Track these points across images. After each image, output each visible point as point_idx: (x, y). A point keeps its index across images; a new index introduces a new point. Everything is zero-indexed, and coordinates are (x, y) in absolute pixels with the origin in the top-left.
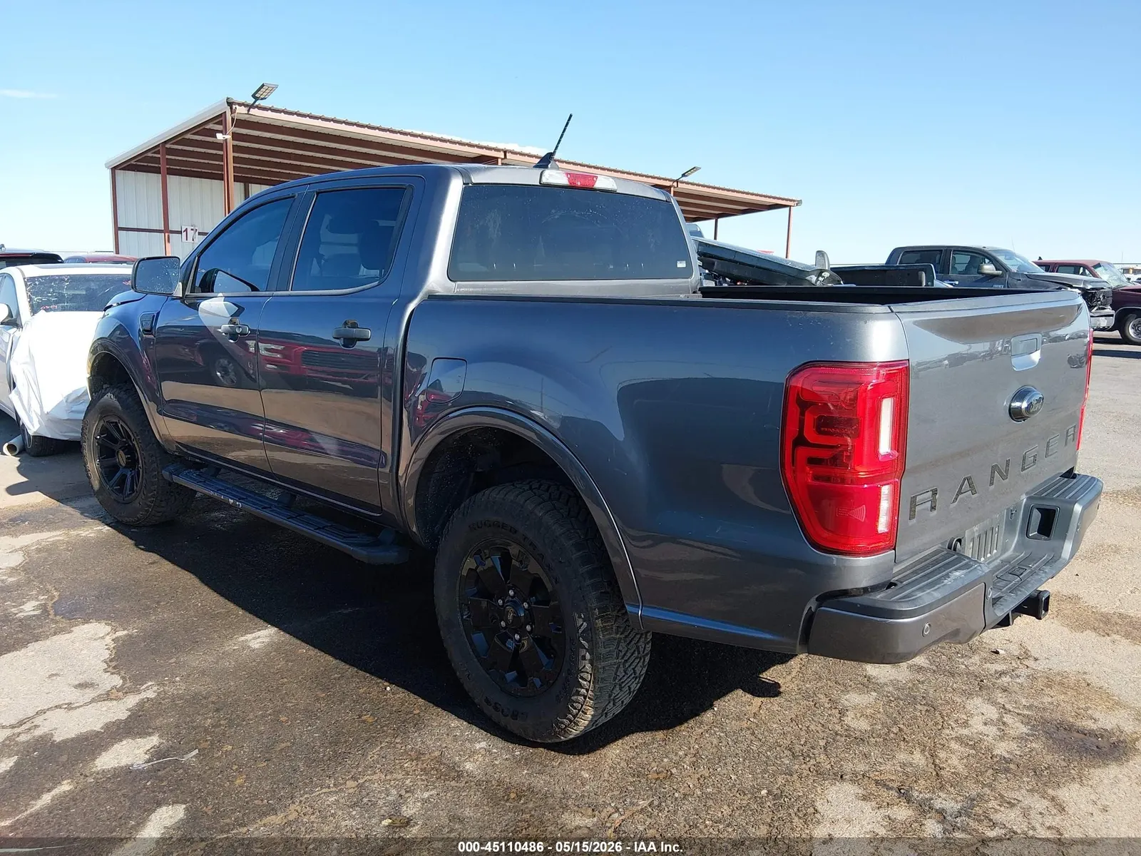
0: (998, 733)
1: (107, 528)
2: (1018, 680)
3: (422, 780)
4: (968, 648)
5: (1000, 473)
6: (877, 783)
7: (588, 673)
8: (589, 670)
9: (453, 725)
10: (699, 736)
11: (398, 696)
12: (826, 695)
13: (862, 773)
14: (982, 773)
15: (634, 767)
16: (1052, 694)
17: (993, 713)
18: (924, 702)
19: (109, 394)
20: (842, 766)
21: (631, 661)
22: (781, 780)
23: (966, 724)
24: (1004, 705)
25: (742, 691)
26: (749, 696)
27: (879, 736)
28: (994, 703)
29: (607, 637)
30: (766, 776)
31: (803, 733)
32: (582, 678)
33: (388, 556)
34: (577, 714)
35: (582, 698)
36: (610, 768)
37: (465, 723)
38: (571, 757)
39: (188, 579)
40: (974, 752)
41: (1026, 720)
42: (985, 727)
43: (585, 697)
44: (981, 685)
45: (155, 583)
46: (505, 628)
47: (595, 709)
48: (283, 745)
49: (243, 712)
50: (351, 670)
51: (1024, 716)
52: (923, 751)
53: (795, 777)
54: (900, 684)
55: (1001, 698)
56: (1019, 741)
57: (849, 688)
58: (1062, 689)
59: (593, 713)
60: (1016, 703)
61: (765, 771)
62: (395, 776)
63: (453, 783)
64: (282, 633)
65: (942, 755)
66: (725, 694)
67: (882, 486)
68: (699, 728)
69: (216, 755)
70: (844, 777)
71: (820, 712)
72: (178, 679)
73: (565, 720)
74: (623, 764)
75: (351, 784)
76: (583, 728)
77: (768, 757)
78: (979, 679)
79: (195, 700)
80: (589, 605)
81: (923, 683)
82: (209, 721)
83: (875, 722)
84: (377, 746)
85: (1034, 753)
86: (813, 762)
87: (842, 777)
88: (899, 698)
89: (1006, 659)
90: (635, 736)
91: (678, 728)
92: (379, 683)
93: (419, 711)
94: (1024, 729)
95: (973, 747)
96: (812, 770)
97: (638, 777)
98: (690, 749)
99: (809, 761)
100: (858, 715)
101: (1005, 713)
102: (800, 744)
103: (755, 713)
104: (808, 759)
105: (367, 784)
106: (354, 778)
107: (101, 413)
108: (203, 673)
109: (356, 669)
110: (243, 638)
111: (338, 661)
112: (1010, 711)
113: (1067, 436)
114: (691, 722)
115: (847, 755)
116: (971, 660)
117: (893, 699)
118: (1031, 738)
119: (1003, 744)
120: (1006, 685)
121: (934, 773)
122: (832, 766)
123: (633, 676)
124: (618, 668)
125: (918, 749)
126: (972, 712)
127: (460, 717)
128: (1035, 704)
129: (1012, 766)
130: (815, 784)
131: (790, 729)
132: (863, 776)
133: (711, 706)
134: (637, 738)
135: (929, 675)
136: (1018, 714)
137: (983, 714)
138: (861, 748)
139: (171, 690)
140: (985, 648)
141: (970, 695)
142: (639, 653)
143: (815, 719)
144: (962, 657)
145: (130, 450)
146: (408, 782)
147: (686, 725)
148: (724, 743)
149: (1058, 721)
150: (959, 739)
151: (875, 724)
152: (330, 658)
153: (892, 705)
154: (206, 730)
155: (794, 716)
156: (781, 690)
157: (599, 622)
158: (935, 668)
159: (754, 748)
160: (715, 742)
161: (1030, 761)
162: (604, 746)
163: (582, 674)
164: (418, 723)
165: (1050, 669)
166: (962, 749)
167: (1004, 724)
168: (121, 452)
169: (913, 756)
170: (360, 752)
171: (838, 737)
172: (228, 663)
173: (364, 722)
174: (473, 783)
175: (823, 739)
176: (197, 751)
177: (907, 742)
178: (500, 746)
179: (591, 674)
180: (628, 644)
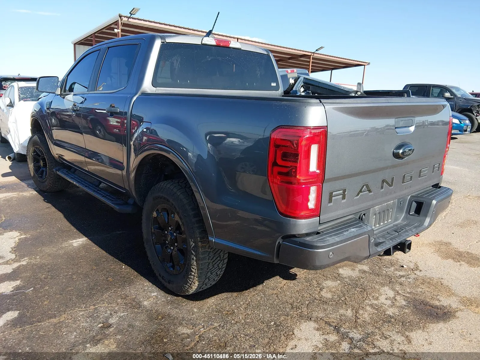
0: (391, 304)
1: (36, 192)
2: (409, 280)
3: (123, 308)
4: (390, 264)
5: (388, 183)
6: (326, 323)
7: (195, 266)
8: (195, 264)
9: (145, 284)
10: (252, 296)
11: (127, 270)
12: (316, 281)
13: (320, 317)
14: (377, 322)
15: (218, 308)
16: (423, 287)
17: (391, 294)
18: (361, 287)
19: (36, 136)
20: (312, 314)
21: (216, 261)
22: (282, 318)
23: (377, 299)
24: (398, 291)
25: (279, 277)
26: (281, 279)
27: (335, 301)
28: (393, 289)
29: (203, 250)
30: (276, 316)
31: (300, 298)
32: (192, 268)
33: (128, 210)
34: (191, 284)
35: (193, 276)
36: (208, 308)
37: (151, 284)
38: (192, 302)
39: (60, 215)
40: (377, 312)
41: (406, 299)
42: (386, 301)
43: (194, 276)
44: (390, 281)
45: (45, 216)
46: (168, 244)
47: (199, 282)
48: (70, 288)
49: (59, 273)
50: (111, 258)
51: (406, 297)
52: (353, 309)
53: (289, 317)
54: (353, 278)
55: (398, 288)
56: (400, 308)
57: (328, 278)
58: (429, 285)
59: (198, 283)
60: (404, 290)
61: (276, 314)
62: (112, 305)
63: (136, 310)
64: (89, 240)
65: (361, 312)
66: (270, 278)
67: (311, 186)
68: (254, 292)
69: (40, 291)
70: (311, 319)
71: (311, 288)
72: (38, 257)
73: (186, 286)
74: (214, 306)
75: (92, 307)
76: (195, 290)
77: (280, 307)
78: (390, 278)
79: (41, 267)
80: (196, 236)
81: (363, 278)
82: (44, 276)
83: (335, 294)
84: (109, 291)
85: (405, 314)
86: (300, 311)
87: (310, 319)
88: (350, 284)
89: (406, 270)
90: (223, 294)
91: (244, 292)
92: (120, 264)
93: (133, 277)
94: (404, 303)
95: (377, 310)
96: (298, 314)
97: (219, 312)
98: (246, 301)
99: (298, 310)
100: (328, 291)
101: (398, 295)
102: (297, 302)
103: (281, 287)
104: (298, 309)
105: (98, 308)
106: (94, 305)
107: (33, 144)
108: (49, 255)
109: (113, 258)
110: (71, 242)
111: (107, 254)
112: (400, 294)
113: (434, 168)
114: (251, 289)
115: (316, 309)
116: (390, 269)
117: (346, 284)
118: (406, 307)
119: (391, 309)
120: (402, 282)
121: (355, 320)
122: (308, 313)
123: (218, 268)
124: (208, 265)
125: (350, 308)
126: (382, 293)
127: (150, 281)
128: (413, 291)
129: (393, 320)
130: (297, 321)
131: (294, 295)
132: (321, 319)
133: (263, 282)
134: (224, 295)
135: (367, 275)
136: (404, 296)
137: (387, 294)
138: (324, 306)
139: (33, 261)
140: (398, 264)
141: (383, 285)
142: (220, 258)
143: (308, 291)
144: (386, 268)
145: (44, 160)
146: (116, 308)
147: (248, 290)
148: (263, 300)
149: (422, 300)
150: (372, 306)
151: (335, 295)
152: (104, 252)
153: (346, 287)
154: (41, 280)
155: (298, 289)
156: (297, 277)
157: (200, 243)
158: (371, 272)
159: (275, 303)
160: (259, 299)
161: (402, 318)
162: (208, 298)
163: (192, 266)
164: (131, 282)
165: (426, 276)
166: (371, 310)
167: (395, 300)
168: (41, 161)
169: (347, 312)
170: (101, 294)
171: (316, 300)
172: (61, 252)
173: (108, 281)
174: (145, 311)
175: (308, 301)
176: (32, 288)
177: (346, 305)
178: (163, 295)
179: (196, 266)
180: (215, 254)
